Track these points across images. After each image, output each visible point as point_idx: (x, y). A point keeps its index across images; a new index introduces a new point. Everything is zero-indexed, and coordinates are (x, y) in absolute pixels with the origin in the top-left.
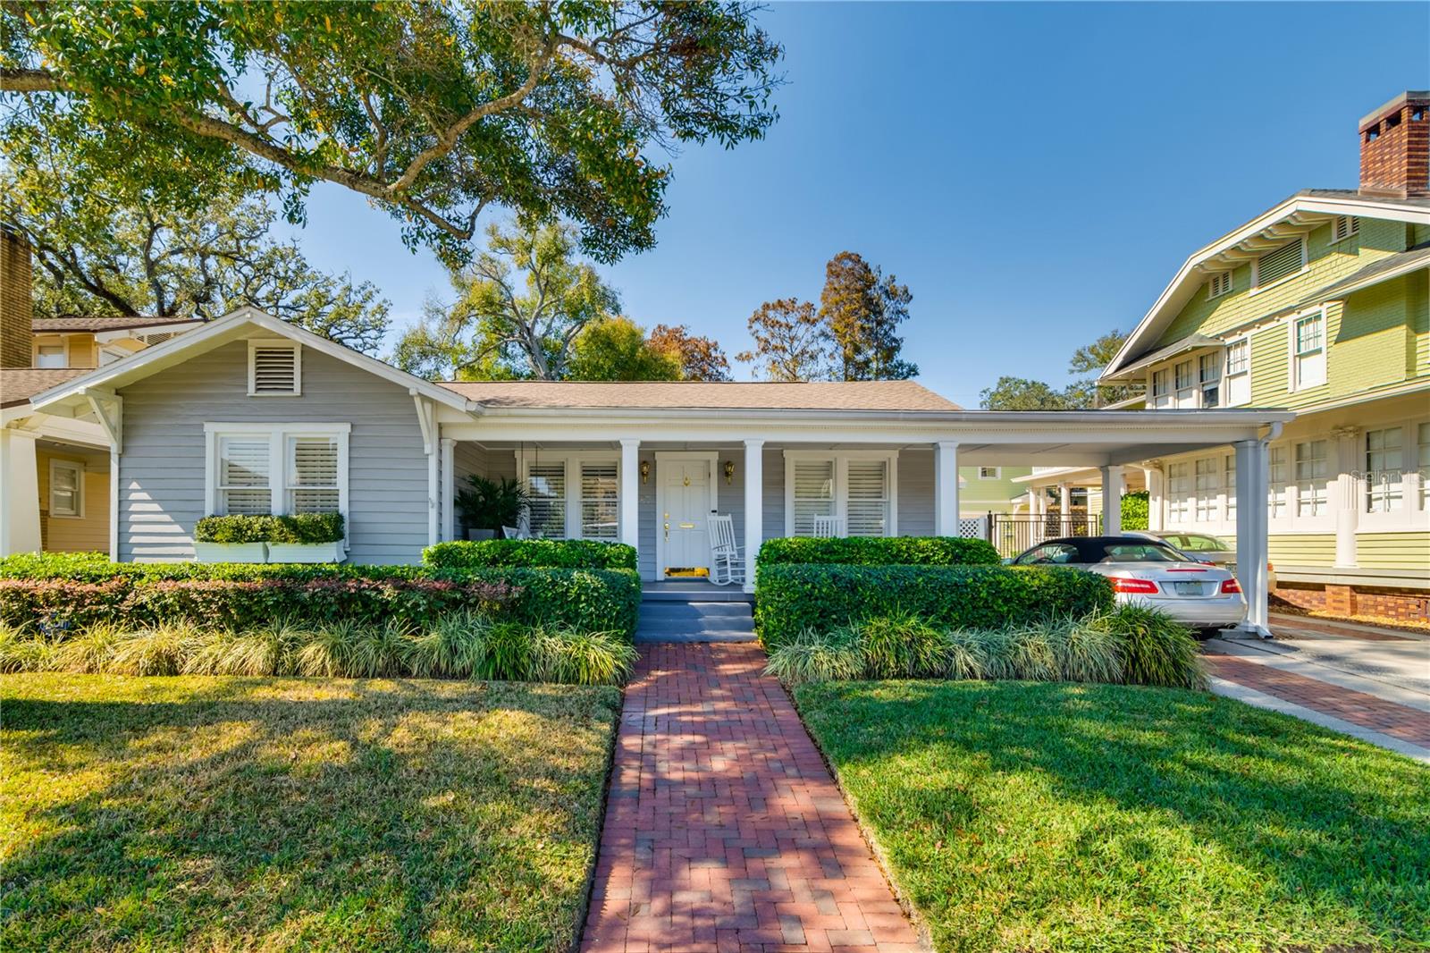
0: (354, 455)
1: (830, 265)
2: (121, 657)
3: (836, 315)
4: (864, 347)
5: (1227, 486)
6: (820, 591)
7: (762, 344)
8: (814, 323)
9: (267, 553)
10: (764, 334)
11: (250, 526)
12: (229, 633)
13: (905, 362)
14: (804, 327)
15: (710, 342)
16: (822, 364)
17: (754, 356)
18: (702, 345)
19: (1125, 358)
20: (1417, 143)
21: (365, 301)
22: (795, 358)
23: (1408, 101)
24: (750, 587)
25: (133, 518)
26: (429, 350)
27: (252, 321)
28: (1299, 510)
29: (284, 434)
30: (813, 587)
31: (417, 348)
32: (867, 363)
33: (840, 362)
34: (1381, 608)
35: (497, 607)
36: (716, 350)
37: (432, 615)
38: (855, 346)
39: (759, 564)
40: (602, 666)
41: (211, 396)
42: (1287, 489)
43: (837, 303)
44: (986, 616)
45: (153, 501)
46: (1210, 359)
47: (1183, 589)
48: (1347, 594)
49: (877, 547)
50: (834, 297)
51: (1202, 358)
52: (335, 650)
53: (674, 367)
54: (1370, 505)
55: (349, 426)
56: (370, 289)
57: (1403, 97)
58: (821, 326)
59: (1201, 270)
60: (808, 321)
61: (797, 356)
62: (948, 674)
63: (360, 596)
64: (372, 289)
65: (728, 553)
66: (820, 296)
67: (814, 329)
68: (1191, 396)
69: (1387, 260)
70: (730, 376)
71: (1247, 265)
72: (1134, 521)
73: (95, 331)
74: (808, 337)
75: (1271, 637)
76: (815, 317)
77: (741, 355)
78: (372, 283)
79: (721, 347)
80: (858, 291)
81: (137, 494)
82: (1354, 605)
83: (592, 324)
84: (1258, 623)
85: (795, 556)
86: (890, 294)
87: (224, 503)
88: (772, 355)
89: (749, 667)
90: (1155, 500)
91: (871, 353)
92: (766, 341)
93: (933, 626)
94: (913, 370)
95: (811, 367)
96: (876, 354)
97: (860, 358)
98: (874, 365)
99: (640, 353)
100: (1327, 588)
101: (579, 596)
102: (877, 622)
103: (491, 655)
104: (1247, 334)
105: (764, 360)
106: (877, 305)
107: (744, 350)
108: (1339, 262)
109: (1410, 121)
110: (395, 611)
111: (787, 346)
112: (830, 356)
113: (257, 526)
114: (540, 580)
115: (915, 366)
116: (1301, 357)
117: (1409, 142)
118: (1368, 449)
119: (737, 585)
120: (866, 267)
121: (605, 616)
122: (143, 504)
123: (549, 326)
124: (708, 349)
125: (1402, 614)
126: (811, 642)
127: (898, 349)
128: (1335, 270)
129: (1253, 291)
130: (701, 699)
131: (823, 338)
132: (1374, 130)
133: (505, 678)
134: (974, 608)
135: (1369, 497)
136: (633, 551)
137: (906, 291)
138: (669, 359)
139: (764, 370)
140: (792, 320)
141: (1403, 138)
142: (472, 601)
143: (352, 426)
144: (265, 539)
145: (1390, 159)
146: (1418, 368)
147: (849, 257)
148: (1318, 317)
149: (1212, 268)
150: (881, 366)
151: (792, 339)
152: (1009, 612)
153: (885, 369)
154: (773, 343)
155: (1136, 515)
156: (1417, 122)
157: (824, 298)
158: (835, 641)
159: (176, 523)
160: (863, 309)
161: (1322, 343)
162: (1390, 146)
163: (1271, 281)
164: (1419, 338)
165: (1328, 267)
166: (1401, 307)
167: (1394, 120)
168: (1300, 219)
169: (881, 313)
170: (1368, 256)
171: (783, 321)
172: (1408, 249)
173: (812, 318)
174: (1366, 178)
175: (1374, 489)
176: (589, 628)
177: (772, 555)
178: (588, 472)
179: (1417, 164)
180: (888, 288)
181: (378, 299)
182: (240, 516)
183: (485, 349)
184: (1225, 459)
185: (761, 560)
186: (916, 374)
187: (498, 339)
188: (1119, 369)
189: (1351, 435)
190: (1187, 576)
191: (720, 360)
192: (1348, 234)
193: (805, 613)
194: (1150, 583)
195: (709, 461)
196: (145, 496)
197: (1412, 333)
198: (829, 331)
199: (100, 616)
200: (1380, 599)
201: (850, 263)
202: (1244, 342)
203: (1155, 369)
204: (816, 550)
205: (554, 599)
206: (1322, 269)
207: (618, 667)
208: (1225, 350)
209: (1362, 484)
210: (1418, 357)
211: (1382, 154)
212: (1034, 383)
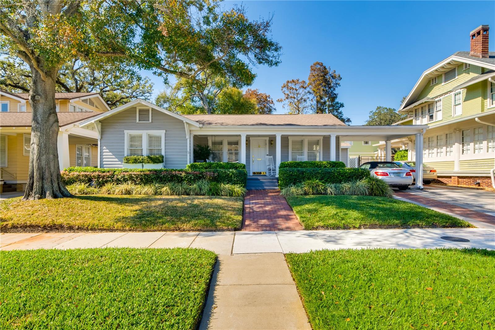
0: (166, 139)
1: (311, 67)
2: (117, 191)
3: (313, 85)
4: (324, 97)
5: (429, 147)
6: (294, 174)
7: (286, 96)
8: (305, 88)
9: (143, 166)
10: (287, 92)
11: (139, 159)
12: (143, 185)
13: (339, 102)
14: (301, 90)
15: (267, 95)
16: (309, 103)
17: (283, 100)
18: (264, 96)
19: (406, 104)
20: (485, 41)
21: (145, 83)
22: (298, 101)
23: (482, 28)
24: (277, 176)
25: (104, 157)
26: (166, 100)
27: (140, 102)
28: (446, 154)
29: (147, 133)
30: (293, 173)
31: (162, 100)
32: (325, 103)
33: (315, 102)
34: (465, 183)
35: (211, 178)
36: (269, 98)
37: (194, 181)
38: (321, 96)
39: (279, 168)
40: (238, 193)
41: (126, 122)
42: (443, 148)
43: (314, 81)
44: (337, 180)
45: (110, 152)
46: (431, 105)
47: (395, 175)
48: (456, 178)
49: (312, 164)
50: (313, 78)
51: (429, 105)
52: (171, 189)
53: (254, 104)
54: (463, 152)
55: (165, 131)
56: (147, 79)
57: (481, 27)
58: (308, 89)
59: (427, 76)
60: (303, 87)
61: (299, 100)
62: (326, 194)
63: (176, 176)
64: (148, 79)
65: (271, 167)
66: (308, 78)
67: (305, 90)
68: (426, 117)
69: (476, 77)
70: (274, 107)
71: (441, 75)
72: (403, 158)
73: (70, 99)
74: (303, 93)
75: (423, 189)
76: (306, 86)
77: (279, 100)
78: (148, 77)
79: (271, 97)
80: (321, 76)
81: (105, 150)
82: (458, 182)
83: (225, 89)
84: (420, 185)
85: (289, 165)
86: (334, 77)
87: (129, 153)
88: (290, 100)
89: (276, 194)
90: (409, 151)
91: (326, 99)
92: (288, 95)
93: (322, 182)
94: (342, 105)
95: (304, 104)
96: (328, 99)
97: (322, 101)
98: (328, 103)
99: (242, 100)
100: (452, 177)
101: (232, 176)
102: (308, 181)
103: (210, 190)
104: (441, 98)
105: (287, 101)
106: (329, 81)
107: (280, 98)
108: (465, 76)
109: (483, 34)
110: (185, 180)
111: (295, 96)
112: (311, 101)
113: (141, 159)
114: (222, 172)
115: (343, 103)
116: (456, 105)
117: (482, 41)
118: (463, 135)
119: (274, 176)
120: (325, 68)
121: (238, 181)
122: (107, 153)
123: (209, 91)
124: (266, 98)
125: (469, 184)
126: (292, 187)
127: (336, 97)
128: (464, 79)
129: (443, 84)
130: (263, 199)
131: (309, 93)
132: (474, 35)
133: (214, 195)
134: (334, 178)
135: (463, 150)
136: (245, 165)
137: (339, 76)
138: (252, 102)
139: (287, 105)
140: (297, 87)
141: (481, 39)
142: (205, 177)
143: (166, 131)
144: (142, 162)
145: (478, 45)
146: (485, 110)
147: (319, 64)
148: (460, 93)
149: (430, 76)
150: (330, 104)
151: (298, 94)
152: (343, 179)
153: (332, 105)
154: (290, 95)
155: (404, 156)
156: (485, 34)
157: (309, 79)
158: (298, 186)
159: (116, 158)
160: (324, 83)
161: (461, 101)
162: (478, 41)
163: (448, 81)
164: (485, 101)
165: (462, 77)
166: (480, 91)
167: (479, 33)
168: (453, 62)
169: (330, 84)
170: (472, 75)
171: (294, 87)
172: (482, 74)
173: (305, 87)
174: (472, 50)
175: (465, 147)
176: (234, 184)
177: (282, 166)
178: (230, 143)
179: (485, 47)
180: (333, 75)
181: (150, 82)
182: (136, 156)
183: (186, 99)
184: (428, 138)
185: (280, 167)
186: (343, 106)
187: (191, 96)
188: (404, 108)
189: (458, 131)
190: (396, 171)
191: (271, 102)
192: (468, 68)
193: (290, 180)
194: (387, 173)
195: (266, 140)
196: (107, 151)
197: (483, 99)
198: (311, 91)
199: (109, 181)
200: (464, 180)
201: (319, 66)
202: (440, 100)
203: (416, 108)
204: (295, 164)
205: (225, 177)
206: (461, 78)
207: (242, 193)
208: (435, 103)
209: (461, 146)
210: (485, 107)
211: (476, 44)
212: (389, 109)
